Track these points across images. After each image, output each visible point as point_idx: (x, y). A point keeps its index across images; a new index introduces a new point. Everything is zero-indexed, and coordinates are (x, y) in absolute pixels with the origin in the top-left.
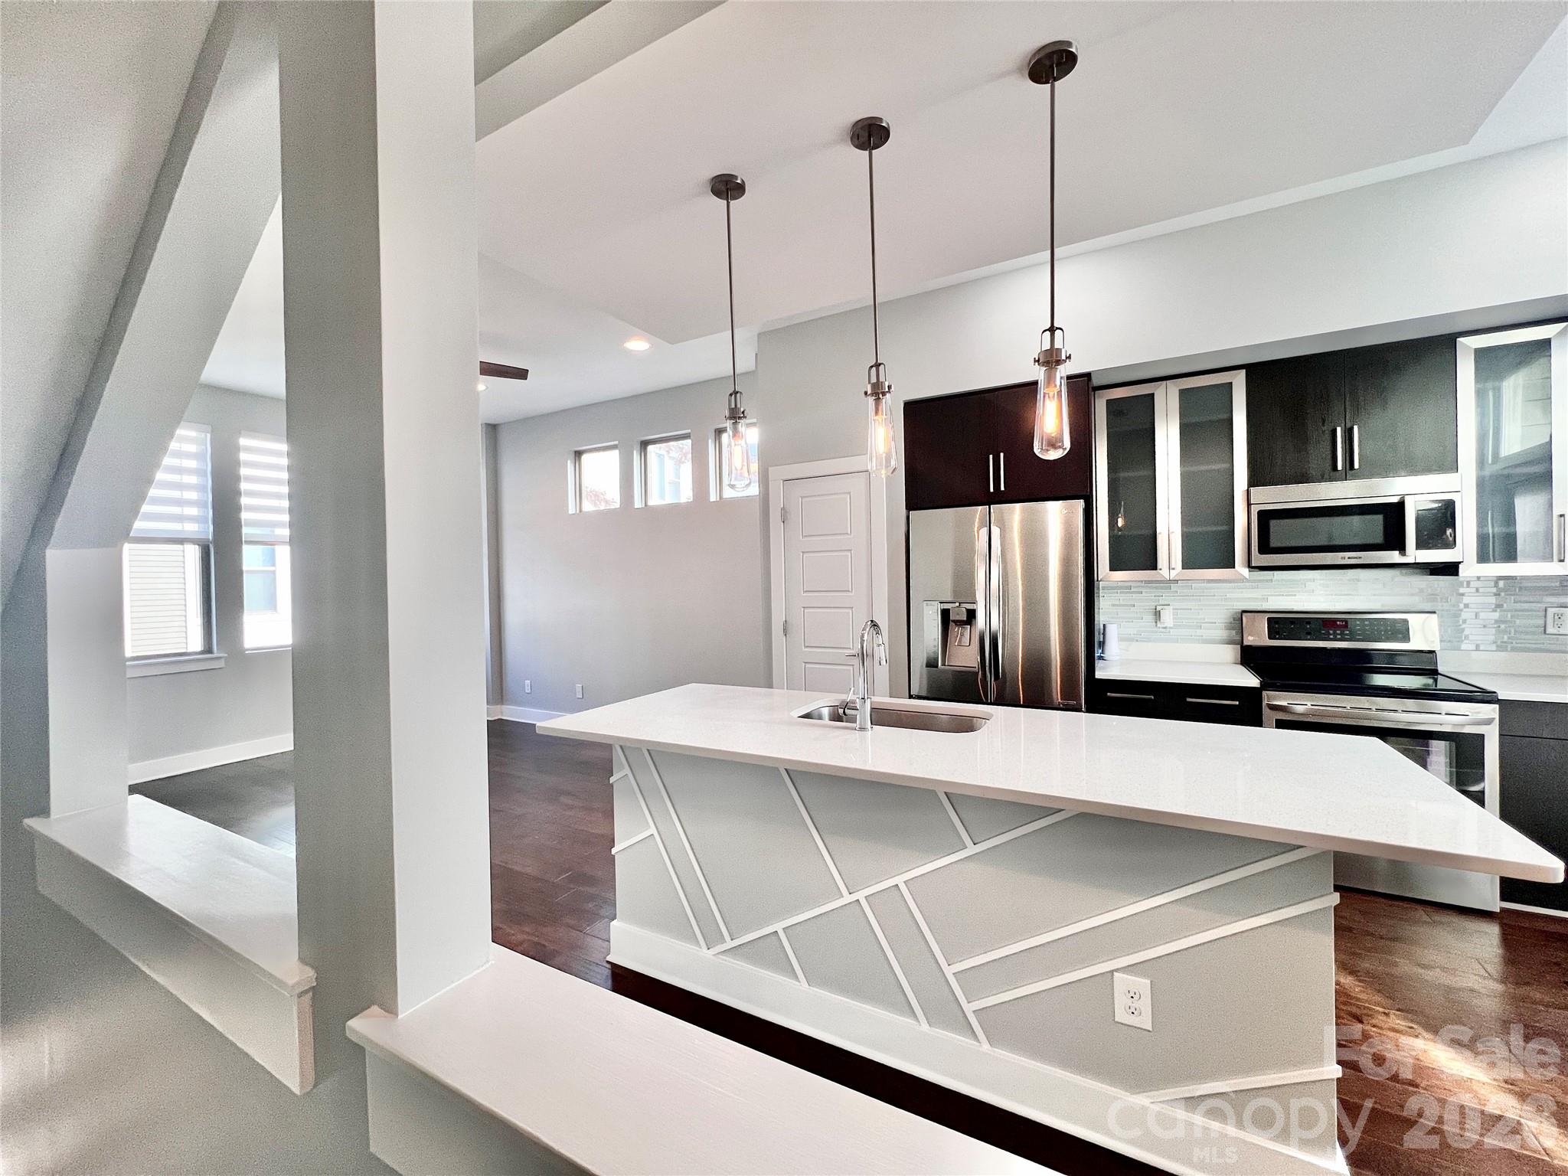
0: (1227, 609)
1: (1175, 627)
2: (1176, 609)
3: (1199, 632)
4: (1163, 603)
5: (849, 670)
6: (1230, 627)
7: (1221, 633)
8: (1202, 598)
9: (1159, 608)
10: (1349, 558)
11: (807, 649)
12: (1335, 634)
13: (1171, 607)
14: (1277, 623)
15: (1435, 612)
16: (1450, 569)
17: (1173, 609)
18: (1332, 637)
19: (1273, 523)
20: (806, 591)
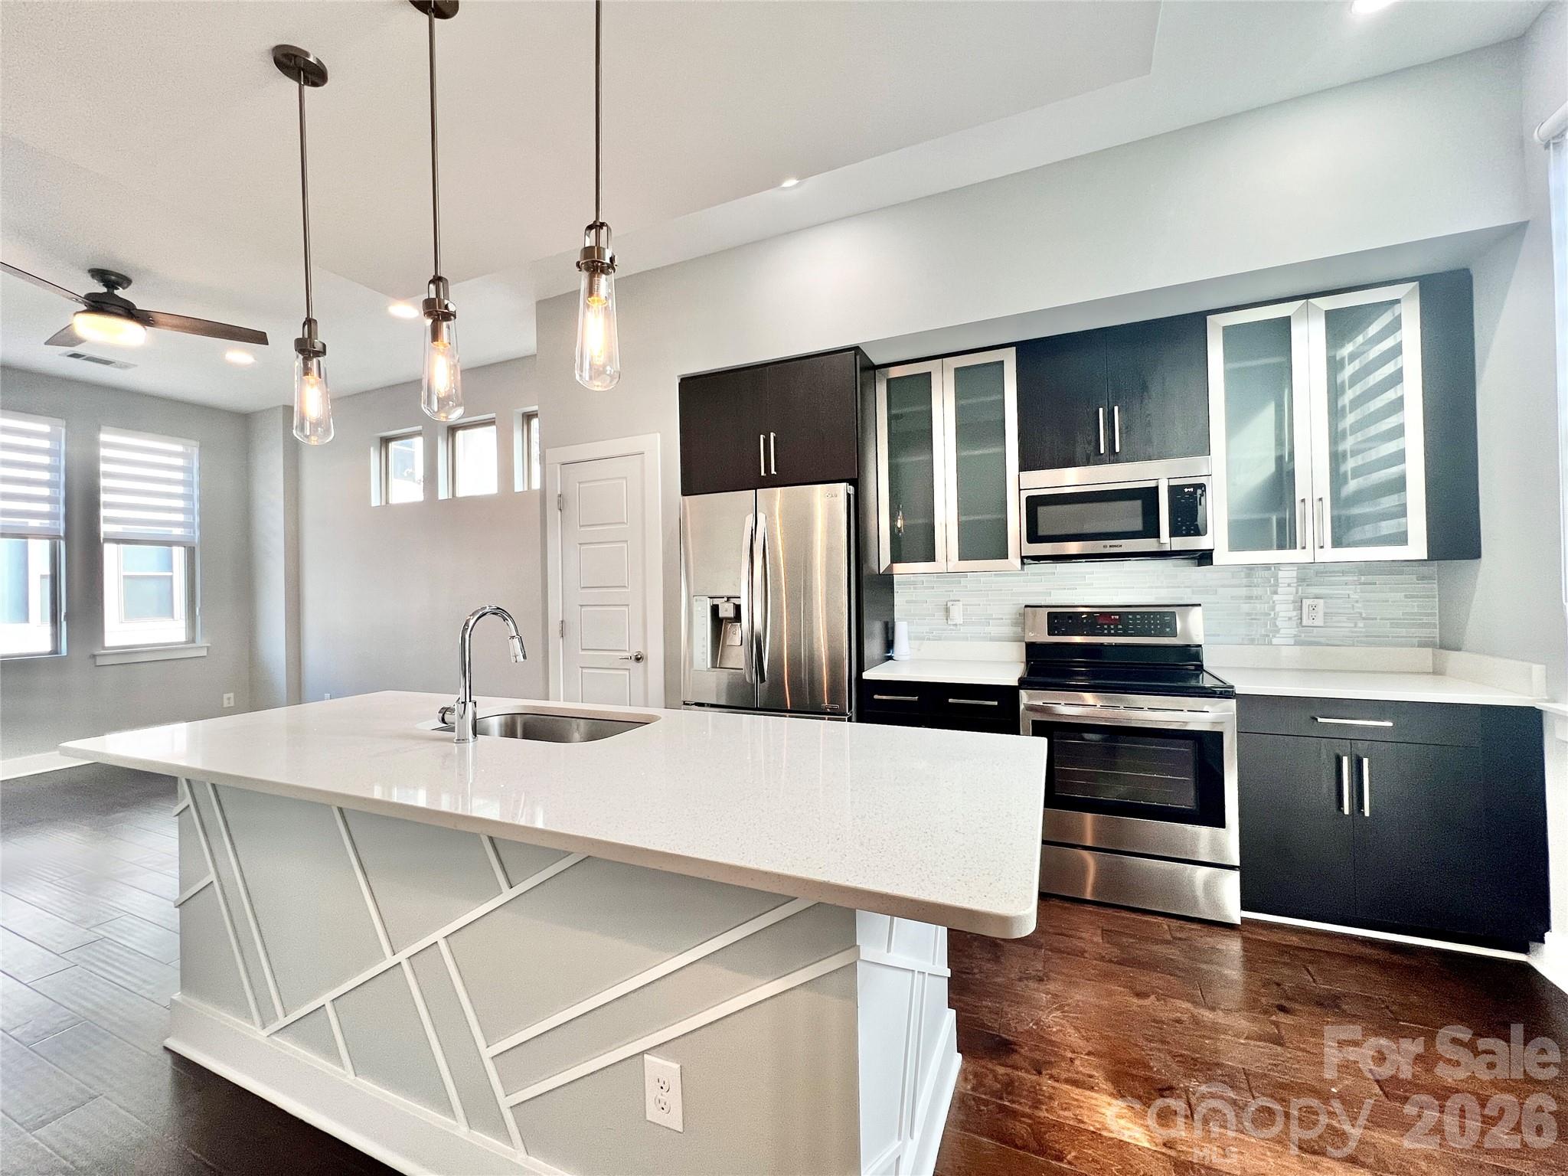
0: (1014, 604)
1: (964, 624)
2: (966, 605)
3: (988, 629)
4: (953, 599)
5: (625, 675)
6: (1015, 624)
7: (1008, 630)
8: (990, 592)
9: (949, 604)
10: (1110, 546)
11: (584, 653)
12: (1109, 629)
13: (961, 603)
14: (1056, 618)
15: (1200, 605)
16: (1204, 558)
17: (963, 605)
18: (1106, 632)
19: (1042, 511)
20: (584, 588)
